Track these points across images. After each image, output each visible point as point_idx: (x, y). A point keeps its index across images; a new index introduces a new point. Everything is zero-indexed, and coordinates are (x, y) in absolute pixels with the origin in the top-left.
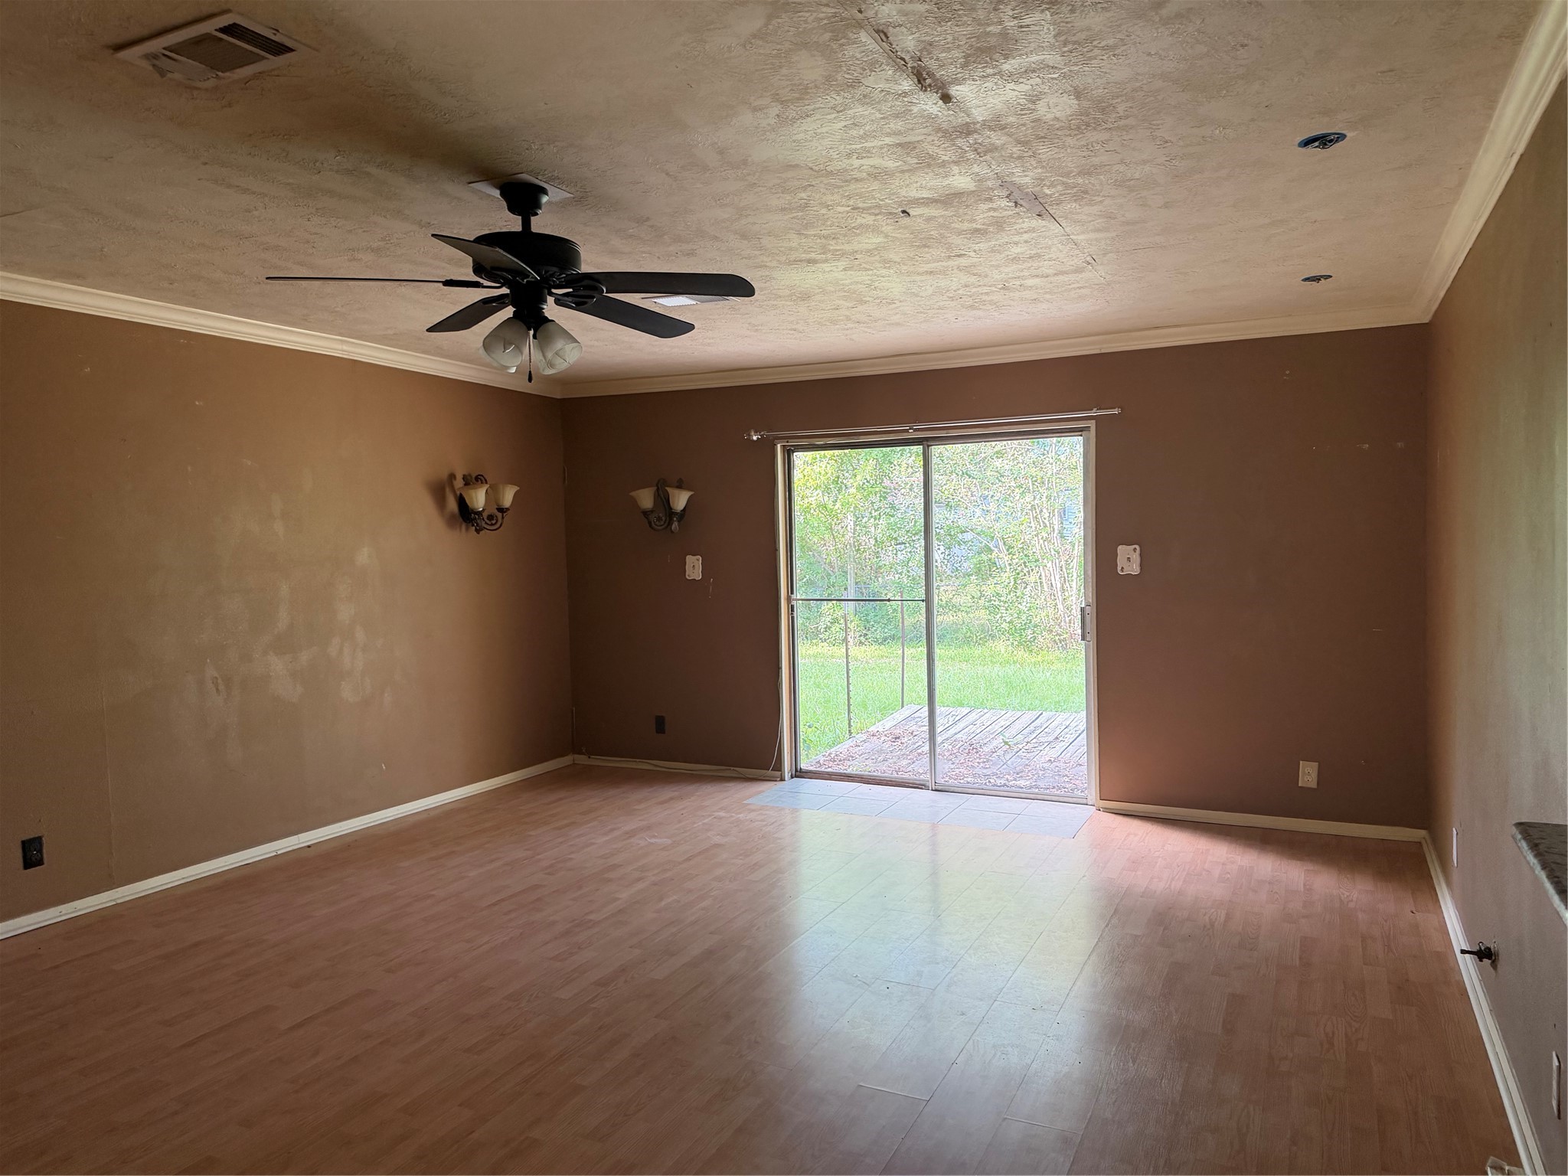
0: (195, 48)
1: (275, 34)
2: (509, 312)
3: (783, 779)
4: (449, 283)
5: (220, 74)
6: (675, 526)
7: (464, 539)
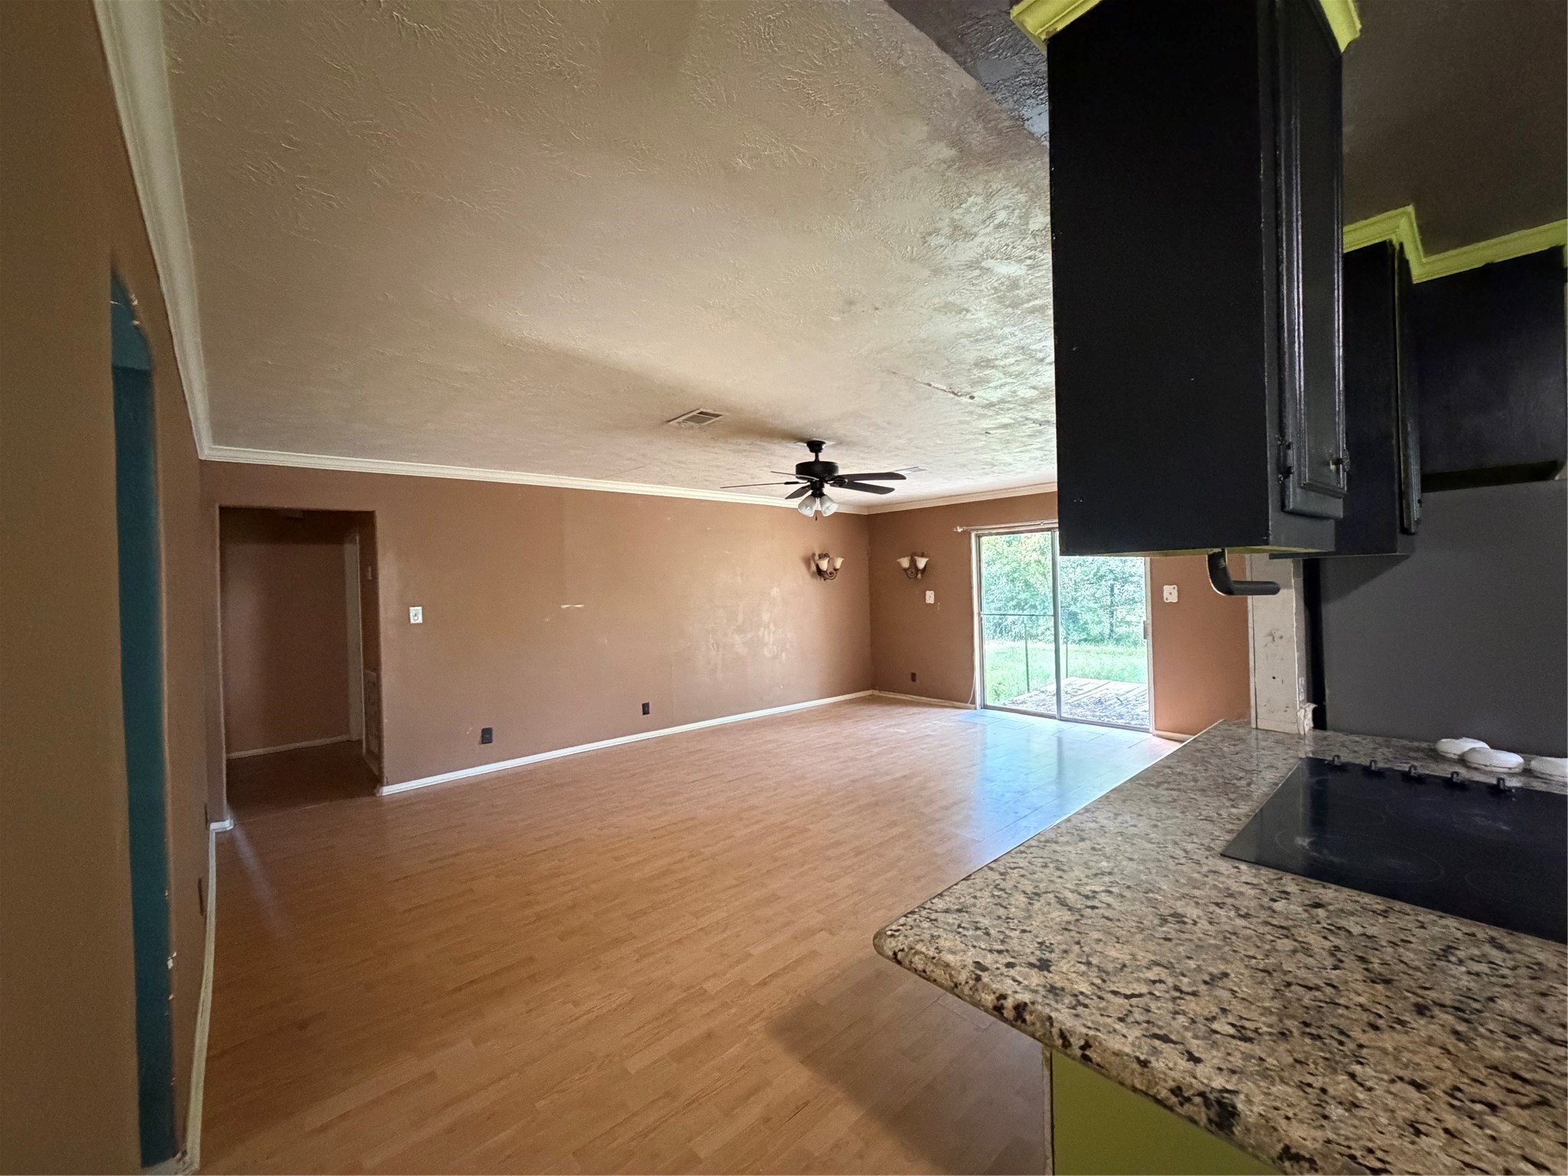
0: (691, 419)
1: (715, 412)
2: (810, 492)
3: (976, 709)
4: (787, 483)
6: (919, 576)
7: (819, 582)
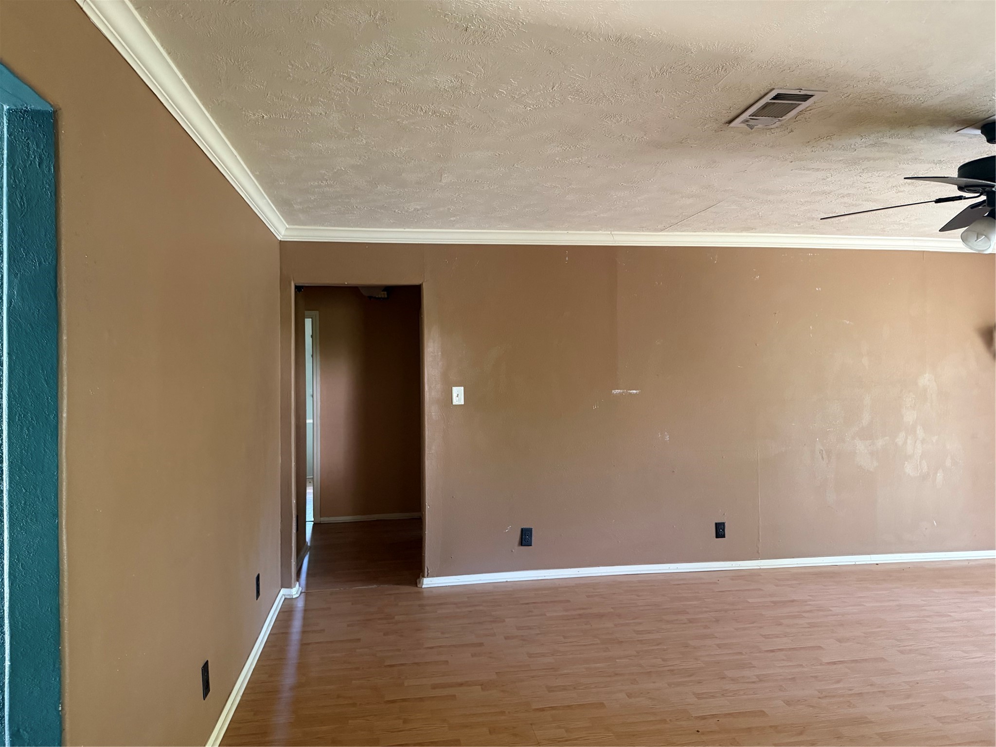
0: (764, 110)
1: (800, 92)
4: (940, 201)
5: (780, 118)
